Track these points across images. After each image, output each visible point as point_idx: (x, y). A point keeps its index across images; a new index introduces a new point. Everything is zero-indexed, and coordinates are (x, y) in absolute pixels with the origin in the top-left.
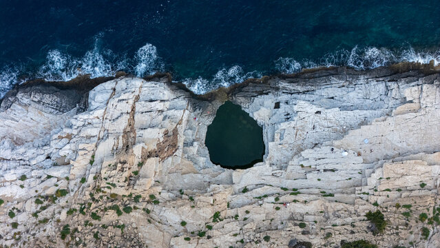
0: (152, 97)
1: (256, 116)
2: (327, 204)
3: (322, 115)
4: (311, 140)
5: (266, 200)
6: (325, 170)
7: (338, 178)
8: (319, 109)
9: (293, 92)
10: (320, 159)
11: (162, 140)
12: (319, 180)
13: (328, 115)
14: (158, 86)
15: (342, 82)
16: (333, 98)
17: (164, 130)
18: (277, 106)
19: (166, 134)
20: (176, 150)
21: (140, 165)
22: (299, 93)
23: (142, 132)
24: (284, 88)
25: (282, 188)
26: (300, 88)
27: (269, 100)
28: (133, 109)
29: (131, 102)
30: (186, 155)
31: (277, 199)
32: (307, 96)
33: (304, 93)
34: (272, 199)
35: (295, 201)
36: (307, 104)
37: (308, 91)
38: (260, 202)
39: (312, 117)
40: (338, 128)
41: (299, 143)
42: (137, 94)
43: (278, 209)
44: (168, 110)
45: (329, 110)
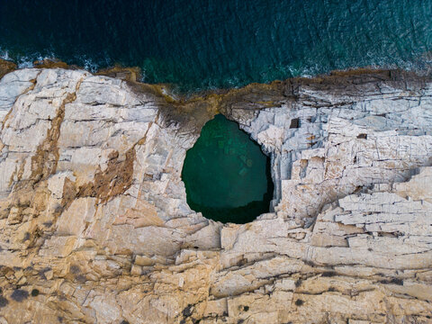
0: (98, 99)
1: (261, 138)
2: (392, 300)
3: (370, 141)
4: (351, 180)
5: (278, 284)
6: (381, 234)
7: (405, 249)
8: (364, 131)
9: (320, 103)
10: (371, 214)
11: (104, 167)
12: (370, 250)
13: (379, 140)
14: (110, 82)
15: (399, 93)
16: (384, 115)
17: (110, 151)
18: (296, 124)
19: (114, 157)
20: (129, 186)
21: (59, 210)
22: (330, 106)
23: (70, 152)
24: (307, 98)
25: (305, 262)
26: (331, 99)
27: (283, 115)
28: (61, 113)
29: (58, 102)
30: (147, 195)
31: (298, 284)
32: (343, 112)
33: (337, 106)
34: (289, 283)
35: (332, 290)
36: (344, 123)
37: (343, 104)
38: (269, 288)
39: (353, 143)
40: (397, 163)
41: (332, 183)
42: (72, 91)
43: (299, 303)
44: (124, 120)
45: (380, 134)
